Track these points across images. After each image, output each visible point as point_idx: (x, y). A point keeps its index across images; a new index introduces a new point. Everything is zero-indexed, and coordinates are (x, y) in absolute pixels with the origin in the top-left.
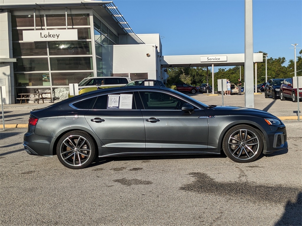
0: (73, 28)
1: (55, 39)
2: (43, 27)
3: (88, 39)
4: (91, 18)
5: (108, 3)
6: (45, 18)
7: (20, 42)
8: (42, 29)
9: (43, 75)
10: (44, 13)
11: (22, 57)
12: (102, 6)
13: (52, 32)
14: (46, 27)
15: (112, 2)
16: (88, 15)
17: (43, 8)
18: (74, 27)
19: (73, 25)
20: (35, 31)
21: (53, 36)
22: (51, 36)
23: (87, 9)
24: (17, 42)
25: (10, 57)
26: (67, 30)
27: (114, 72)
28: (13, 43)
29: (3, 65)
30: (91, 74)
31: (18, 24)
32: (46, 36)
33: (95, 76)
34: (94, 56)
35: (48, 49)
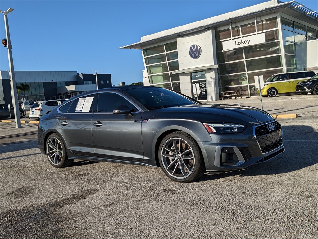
0: (263, 33)
1: (247, 45)
2: (239, 37)
3: (277, 39)
4: (279, 20)
5: (291, 3)
6: (240, 28)
7: (223, 51)
8: (238, 38)
9: (242, 75)
10: (239, 24)
11: (225, 63)
12: (286, 7)
13: (244, 39)
14: (241, 36)
15: (293, 1)
16: (276, 18)
17: (237, 20)
18: (264, 31)
19: (263, 30)
20: (232, 41)
21: (245, 42)
22: (244, 42)
23: (274, 13)
24: (221, 51)
25: (215, 64)
26: (256, 35)
27: (307, 67)
28: (217, 53)
29: (210, 71)
30: (281, 71)
31: (221, 37)
32: (239, 43)
33: (285, 72)
34: (283, 54)
35: (244, 54)
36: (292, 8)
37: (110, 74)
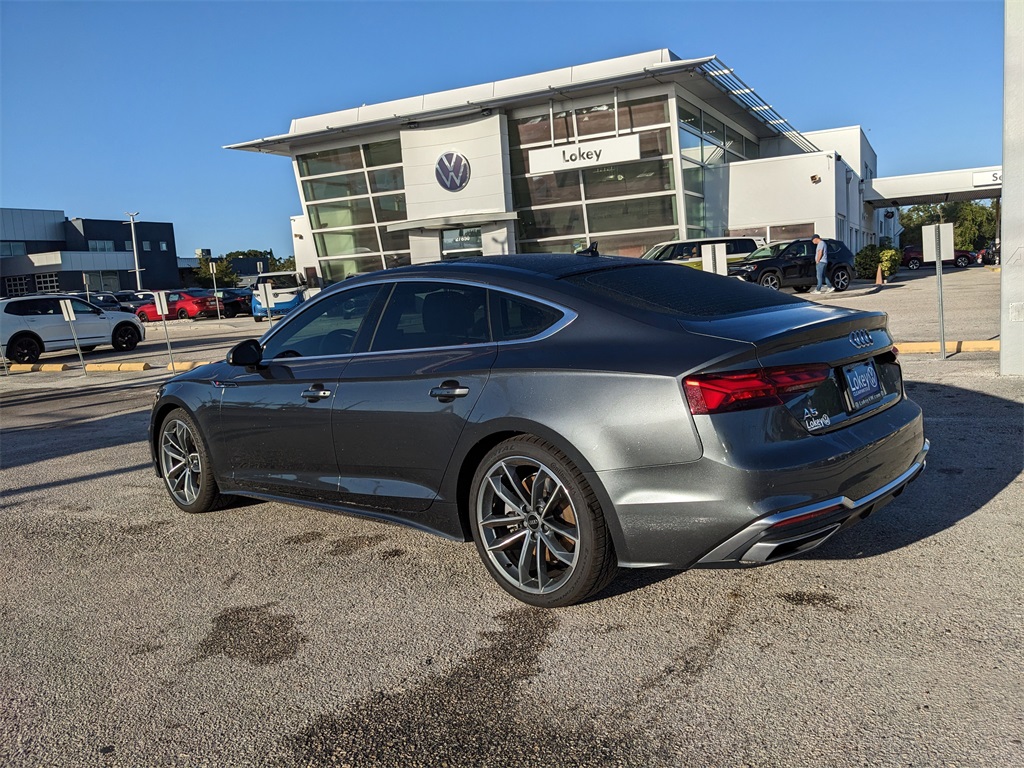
0: (633, 133)
1: (592, 162)
2: (571, 139)
3: (667, 153)
4: (672, 103)
5: (706, 62)
6: (574, 116)
7: (527, 175)
8: (569, 143)
9: (575, 242)
10: (572, 107)
11: (533, 208)
12: (692, 71)
13: (586, 147)
14: (576, 138)
15: (713, 57)
16: (665, 98)
17: (567, 95)
18: (635, 130)
19: (632, 127)
20: (553, 149)
21: (587, 155)
22: (585, 156)
23: (662, 83)
24: (522, 176)
25: (507, 211)
26: (618, 139)
27: (730, 228)
28: (513, 180)
29: (495, 227)
30: (674, 234)
31: (521, 138)
32: (573, 158)
33: (683, 238)
34: (678, 191)
35: (582, 186)
36: (705, 74)
37: (171, 224)
